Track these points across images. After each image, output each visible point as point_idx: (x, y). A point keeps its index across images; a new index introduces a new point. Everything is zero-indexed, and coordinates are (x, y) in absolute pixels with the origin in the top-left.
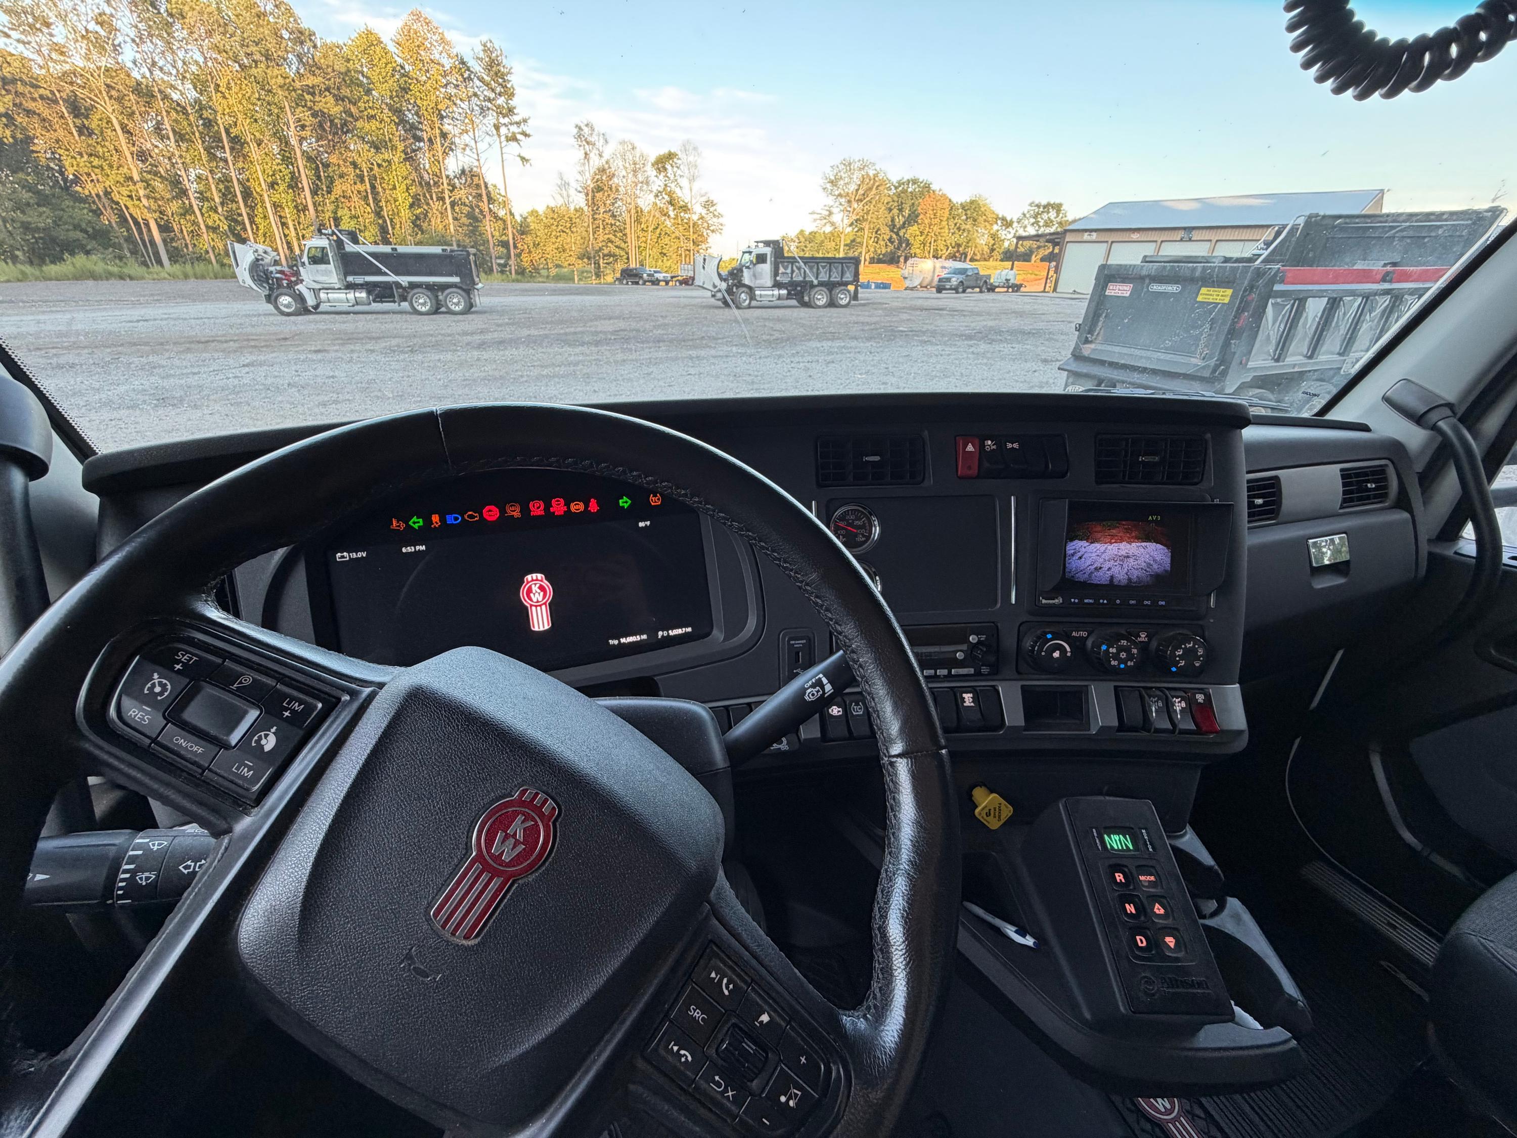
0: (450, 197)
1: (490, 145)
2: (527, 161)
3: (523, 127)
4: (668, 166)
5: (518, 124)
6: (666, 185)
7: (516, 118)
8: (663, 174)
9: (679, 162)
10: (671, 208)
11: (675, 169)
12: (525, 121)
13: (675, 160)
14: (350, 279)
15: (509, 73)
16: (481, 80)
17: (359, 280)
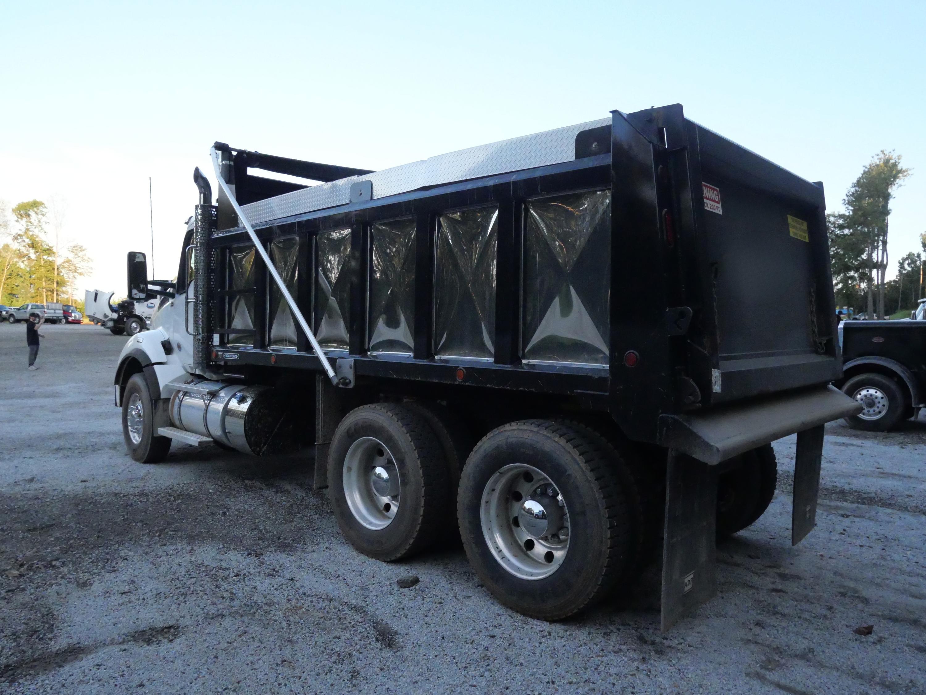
4: (31, 213)
6: (28, 230)
8: (24, 220)
9: (45, 210)
10: (32, 251)
11: (40, 216)
13: (41, 208)
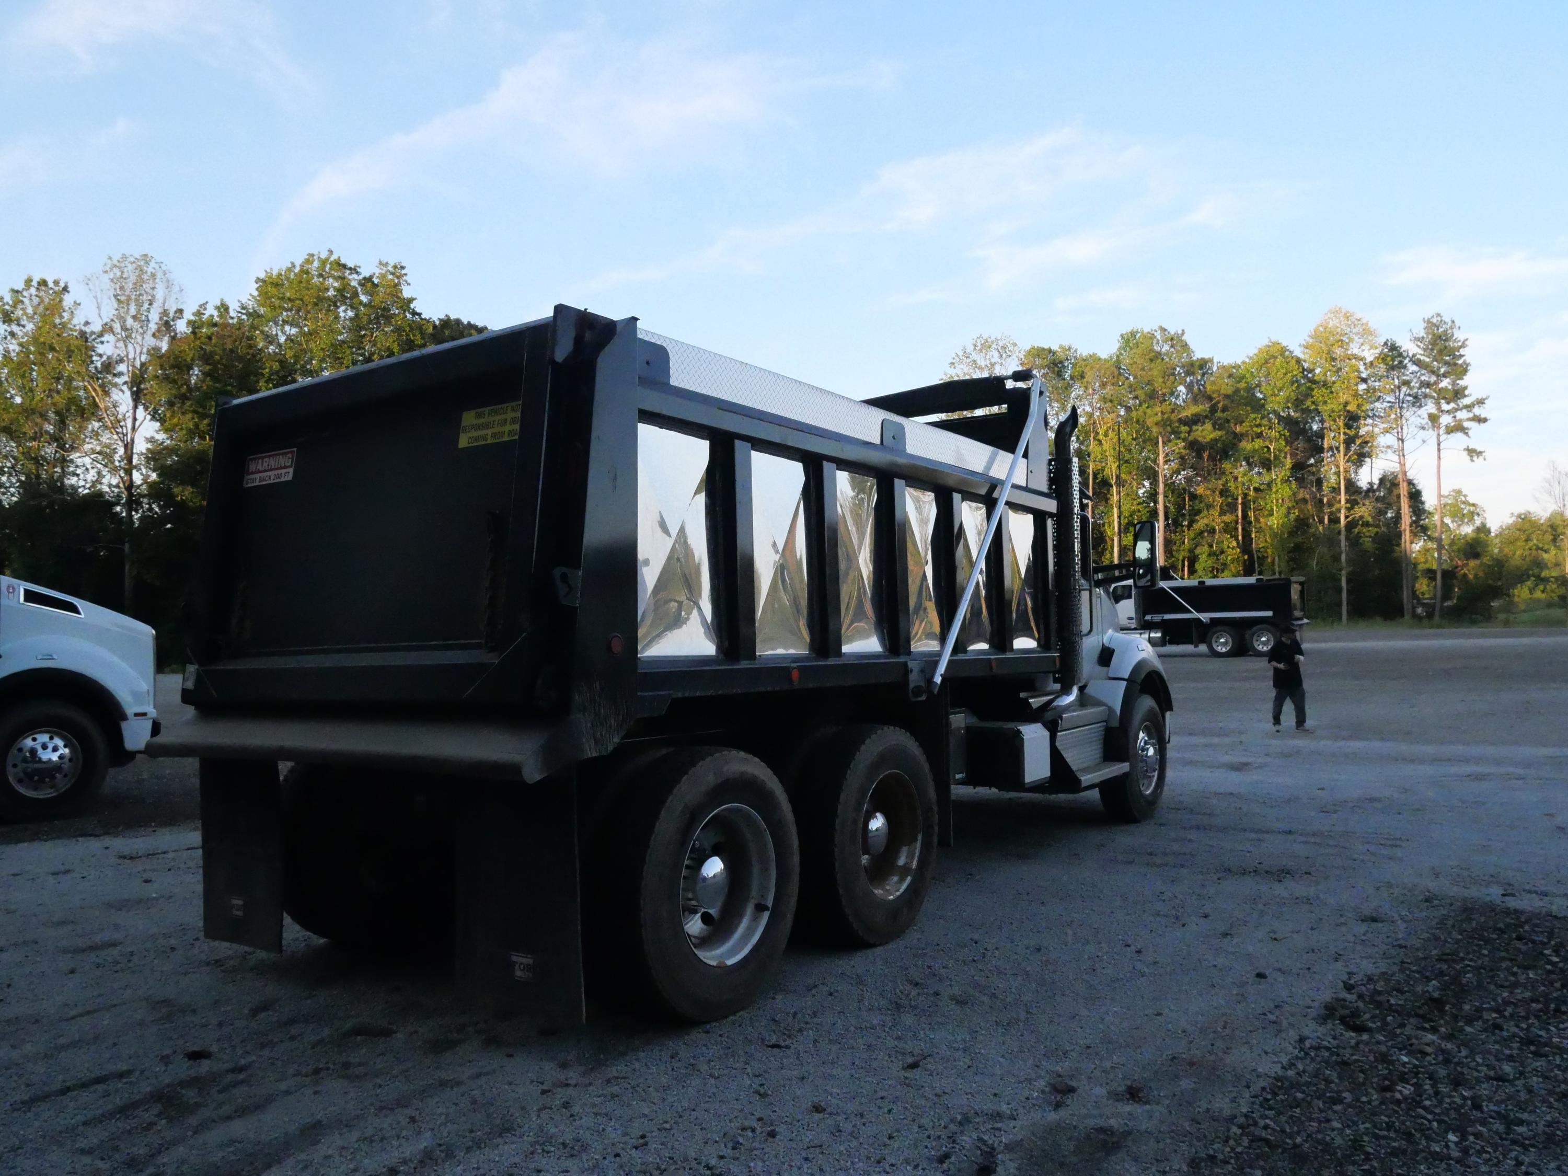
0: (1347, 517)
1: (1424, 441)
2: (1480, 453)
3: (1477, 411)
5: (1469, 407)
7: (1466, 401)
12: (1481, 402)
14: (1148, 617)
15: (1461, 347)
16: (1418, 363)
17: (1157, 618)
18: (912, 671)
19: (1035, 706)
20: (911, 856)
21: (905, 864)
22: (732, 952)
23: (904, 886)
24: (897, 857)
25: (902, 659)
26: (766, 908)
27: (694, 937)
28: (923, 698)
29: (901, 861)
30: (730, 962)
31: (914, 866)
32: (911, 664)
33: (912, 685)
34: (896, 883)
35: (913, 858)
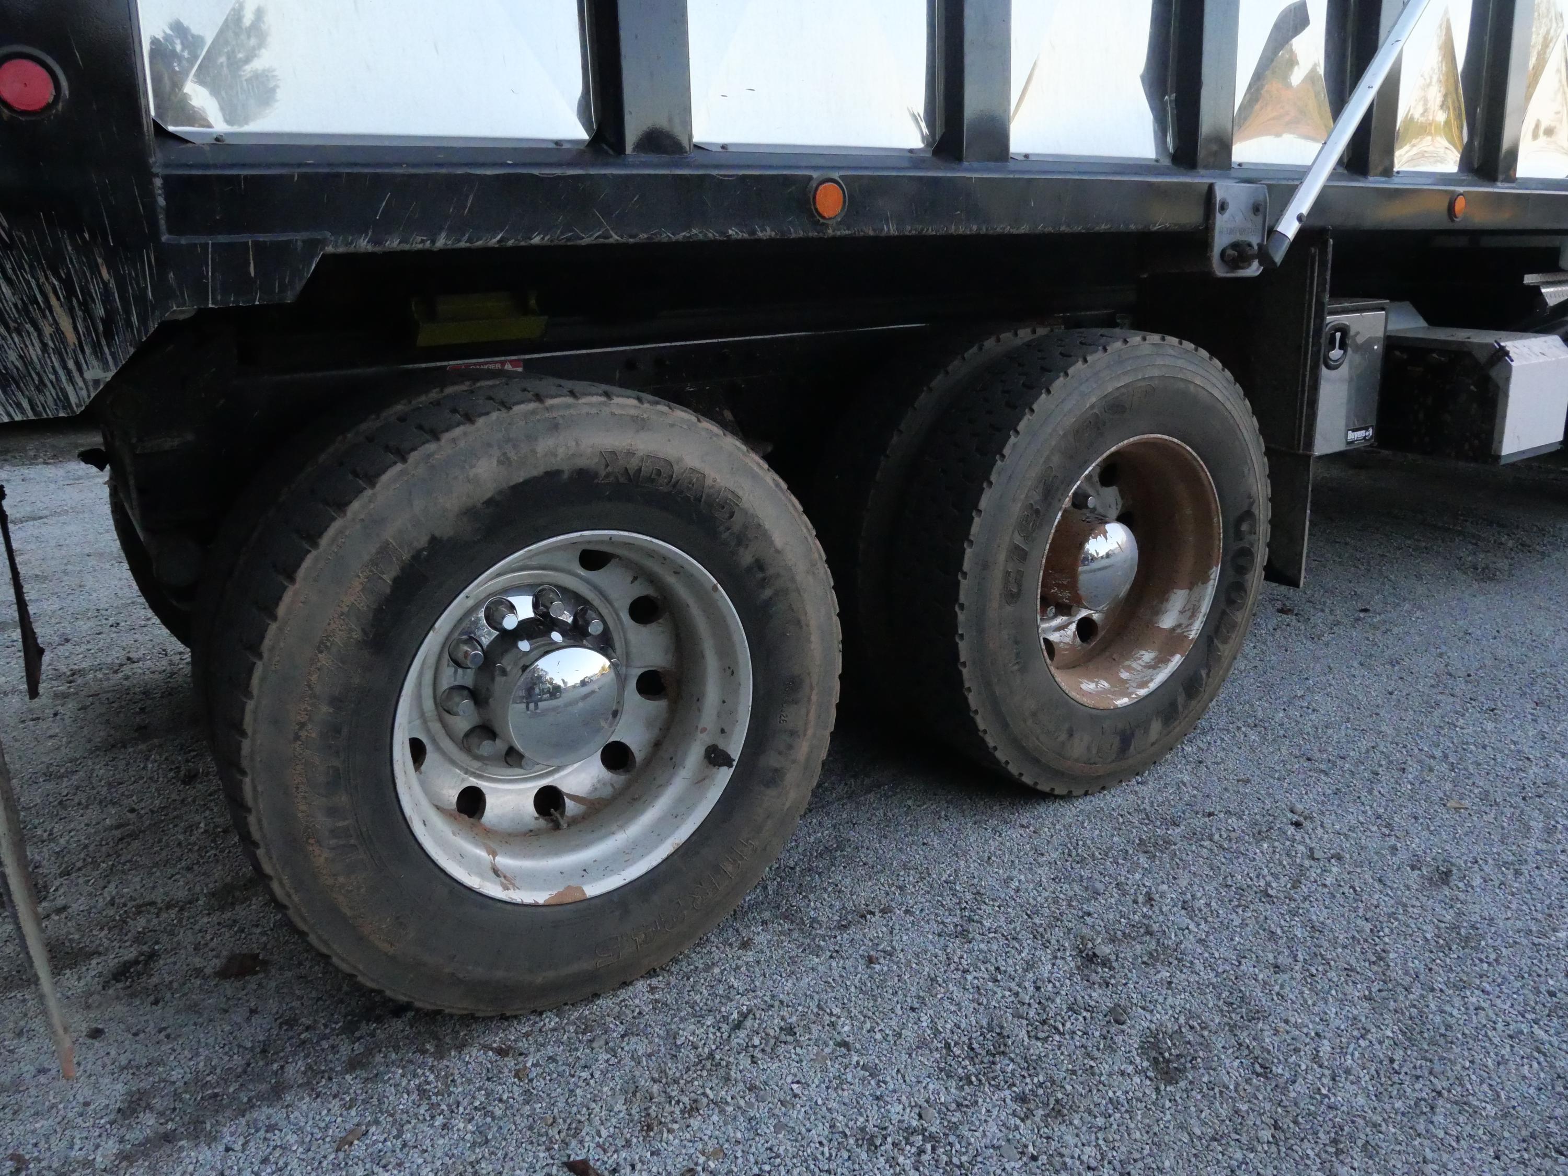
18: (1223, 207)
19: (1552, 302)
20: (1191, 611)
21: (1173, 629)
22: (606, 866)
23: (1162, 676)
24: (1158, 612)
25: (1200, 179)
26: (728, 762)
27: (573, 798)
28: (1254, 269)
29: (1167, 621)
30: (592, 890)
31: (1193, 634)
32: (1224, 190)
33: (1220, 241)
34: (1149, 666)
35: (1193, 616)
